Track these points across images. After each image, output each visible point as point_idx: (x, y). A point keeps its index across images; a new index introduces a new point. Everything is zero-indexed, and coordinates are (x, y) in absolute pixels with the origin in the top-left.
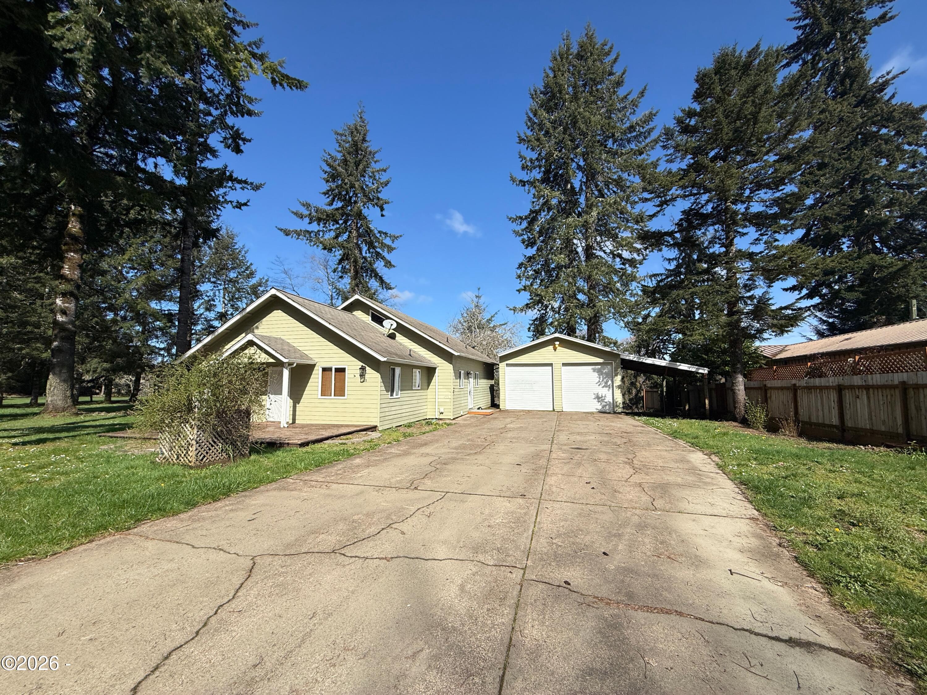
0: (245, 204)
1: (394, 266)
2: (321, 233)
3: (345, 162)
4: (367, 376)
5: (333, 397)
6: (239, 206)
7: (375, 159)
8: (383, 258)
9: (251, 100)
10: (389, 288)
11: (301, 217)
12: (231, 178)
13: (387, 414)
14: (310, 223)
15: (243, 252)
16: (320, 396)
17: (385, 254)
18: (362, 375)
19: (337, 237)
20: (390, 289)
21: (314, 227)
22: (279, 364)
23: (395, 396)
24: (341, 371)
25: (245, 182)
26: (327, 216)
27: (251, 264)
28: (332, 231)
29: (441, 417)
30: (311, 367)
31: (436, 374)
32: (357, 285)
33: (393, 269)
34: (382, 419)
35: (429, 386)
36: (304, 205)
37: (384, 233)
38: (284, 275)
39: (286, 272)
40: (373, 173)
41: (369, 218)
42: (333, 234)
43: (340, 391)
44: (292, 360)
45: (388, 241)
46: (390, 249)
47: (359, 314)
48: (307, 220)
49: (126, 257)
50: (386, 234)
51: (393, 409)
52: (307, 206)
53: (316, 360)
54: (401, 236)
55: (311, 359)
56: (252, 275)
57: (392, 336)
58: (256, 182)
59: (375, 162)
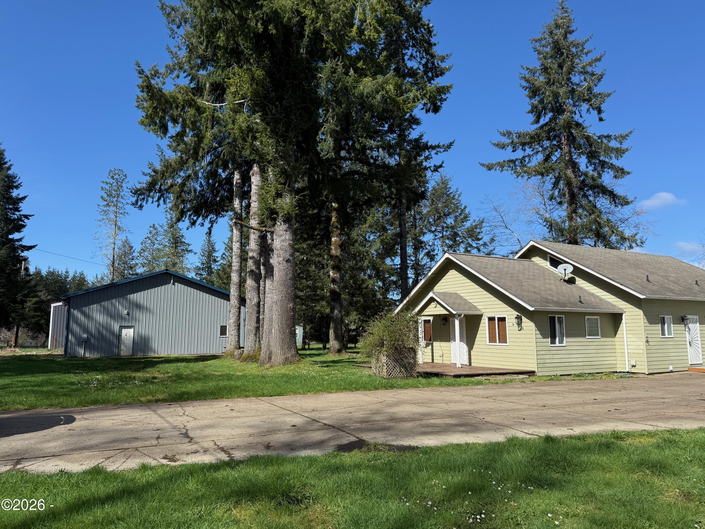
0: (441, 166)
1: (628, 173)
2: (527, 159)
3: (545, 70)
4: (523, 324)
5: (498, 343)
6: (436, 169)
7: (585, 51)
8: (612, 167)
9: (443, 59)
10: (625, 202)
11: (503, 147)
12: (426, 147)
13: (548, 361)
14: (513, 151)
15: (457, 196)
16: (488, 343)
17: (614, 161)
18: (519, 324)
19: (547, 158)
20: (627, 203)
21: (519, 154)
22: (452, 315)
23: (557, 344)
24: (502, 320)
25: (438, 146)
26: (532, 138)
27: (465, 207)
28: (540, 153)
29: (633, 370)
30: (479, 317)
31: (624, 321)
32: (574, 211)
33: (627, 177)
34: (540, 366)
35: (615, 334)
36: (504, 135)
37: (605, 137)
38: (494, 213)
39: (496, 209)
40: (584, 67)
41: (585, 124)
42: (540, 157)
43: (503, 339)
44: (460, 312)
45: (613, 144)
46: (620, 152)
47: (537, 260)
48: (510, 149)
49: (367, 225)
50: (608, 137)
51: (555, 356)
52: (509, 134)
53: (483, 311)
54: (630, 133)
55: (479, 310)
56: (466, 218)
57: (571, 281)
58: (447, 142)
59: (586, 54)
